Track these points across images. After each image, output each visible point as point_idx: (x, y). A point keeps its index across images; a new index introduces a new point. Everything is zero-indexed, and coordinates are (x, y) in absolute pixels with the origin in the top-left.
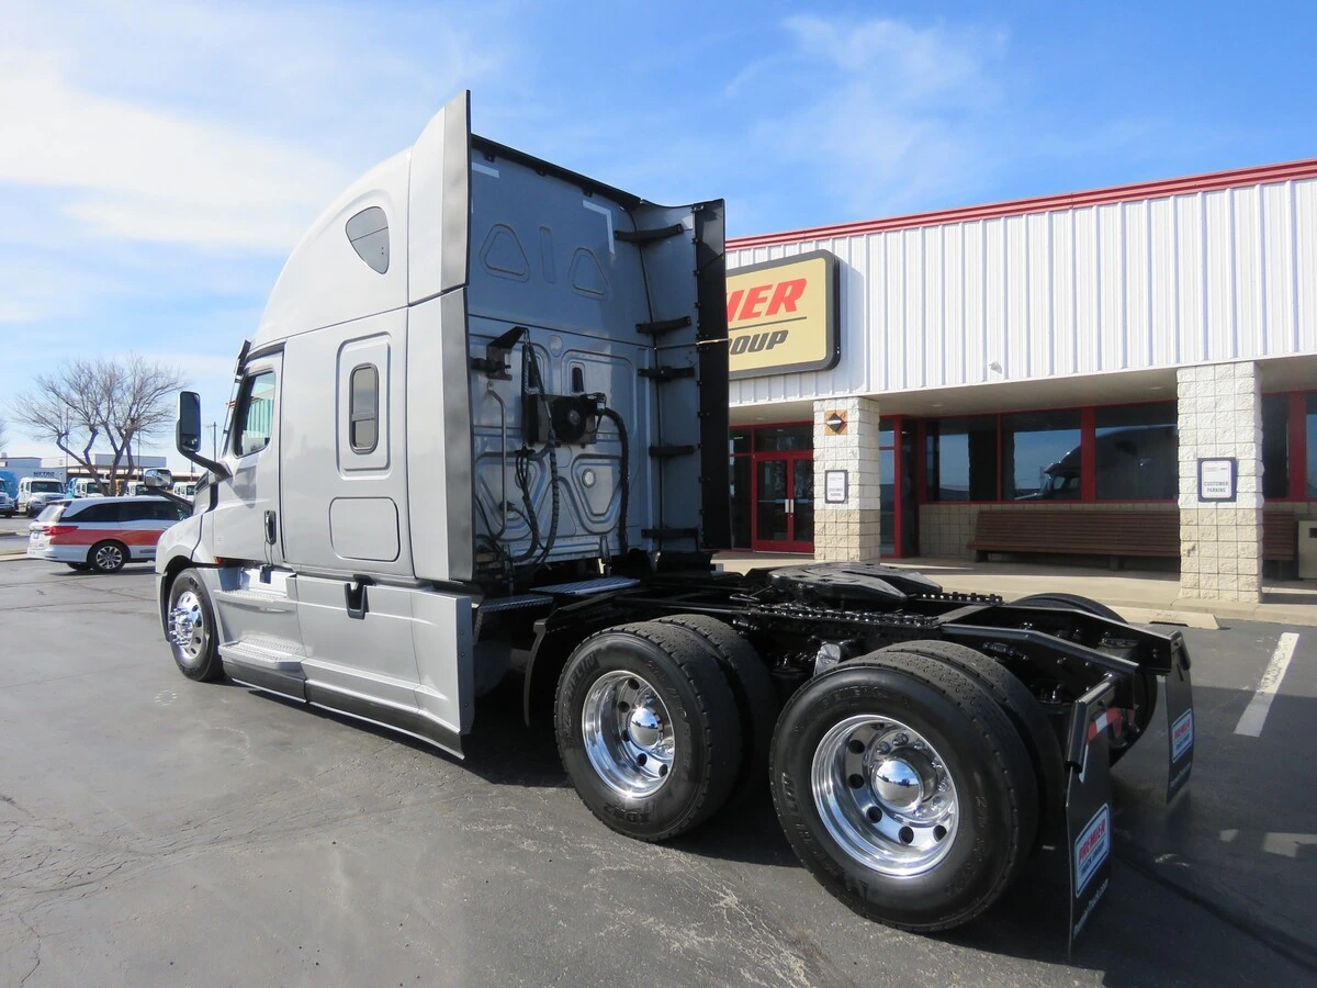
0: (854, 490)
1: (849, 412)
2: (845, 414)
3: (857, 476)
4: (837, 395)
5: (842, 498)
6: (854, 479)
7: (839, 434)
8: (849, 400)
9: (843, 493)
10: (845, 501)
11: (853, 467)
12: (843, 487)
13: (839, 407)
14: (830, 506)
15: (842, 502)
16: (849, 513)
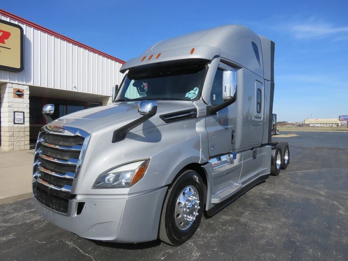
0: (27, 119)
1: (25, 91)
2: (23, 90)
3: (29, 115)
4: (20, 83)
5: (22, 122)
6: (27, 115)
7: (21, 98)
8: (25, 86)
9: (22, 121)
10: (23, 123)
11: (27, 111)
12: (22, 118)
13: (20, 87)
14: (16, 125)
15: (22, 124)
16: (25, 128)
